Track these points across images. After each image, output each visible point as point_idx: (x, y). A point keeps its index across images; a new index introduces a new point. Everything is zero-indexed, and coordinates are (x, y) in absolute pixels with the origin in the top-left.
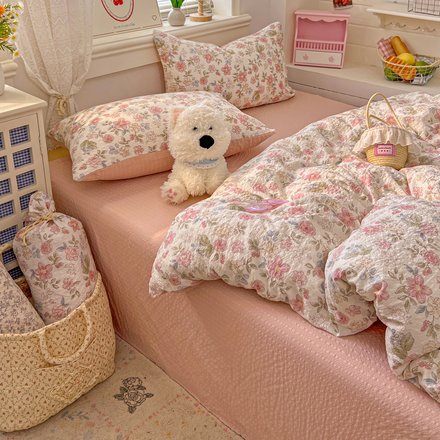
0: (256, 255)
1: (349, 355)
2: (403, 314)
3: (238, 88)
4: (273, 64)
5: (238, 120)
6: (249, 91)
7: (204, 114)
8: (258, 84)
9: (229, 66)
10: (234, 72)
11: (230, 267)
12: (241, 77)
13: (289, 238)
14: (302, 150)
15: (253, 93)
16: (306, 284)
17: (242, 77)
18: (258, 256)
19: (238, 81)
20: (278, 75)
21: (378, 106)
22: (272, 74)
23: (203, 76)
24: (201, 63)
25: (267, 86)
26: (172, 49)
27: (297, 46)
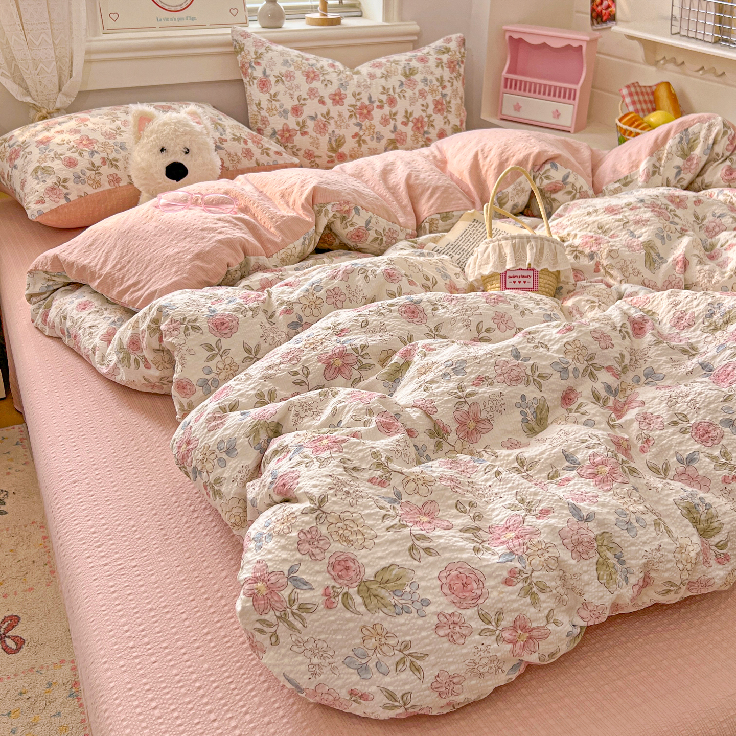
3: (357, 129)
4: (430, 99)
6: (377, 138)
8: (395, 127)
9: (343, 92)
10: (350, 103)
12: (364, 112)
15: (384, 141)
19: (356, 117)
20: (438, 119)
23: (296, 102)
24: (295, 82)
25: (412, 133)
26: (254, 56)
27: (506, 87)
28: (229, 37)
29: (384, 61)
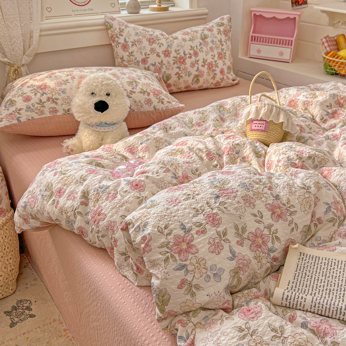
1: (136, 304)
2: (161, 270)
3: (177, 70)
4: (216, 52)
5: (151, 93)
6: (189, 74)
7: (102, 81)
8: (198, 68)
9: (169, 50)
10: (173, 56)
11: (62, 212)
12: (181, 60)
13: (117, 192)
14: (194, 123)
15: (192, 76)
16: (116, 234)
17: (182, 60)
18: (86, 205)
19: (177, 64)
20: (220, 63)
21: (288, 91)
22: (213, 60)
23: (144, 57)
24: (143, 45)
25: (207, 71)
26: (119, 31)
27: (252, 40)
28: (103, 20)
29: (189, 31)
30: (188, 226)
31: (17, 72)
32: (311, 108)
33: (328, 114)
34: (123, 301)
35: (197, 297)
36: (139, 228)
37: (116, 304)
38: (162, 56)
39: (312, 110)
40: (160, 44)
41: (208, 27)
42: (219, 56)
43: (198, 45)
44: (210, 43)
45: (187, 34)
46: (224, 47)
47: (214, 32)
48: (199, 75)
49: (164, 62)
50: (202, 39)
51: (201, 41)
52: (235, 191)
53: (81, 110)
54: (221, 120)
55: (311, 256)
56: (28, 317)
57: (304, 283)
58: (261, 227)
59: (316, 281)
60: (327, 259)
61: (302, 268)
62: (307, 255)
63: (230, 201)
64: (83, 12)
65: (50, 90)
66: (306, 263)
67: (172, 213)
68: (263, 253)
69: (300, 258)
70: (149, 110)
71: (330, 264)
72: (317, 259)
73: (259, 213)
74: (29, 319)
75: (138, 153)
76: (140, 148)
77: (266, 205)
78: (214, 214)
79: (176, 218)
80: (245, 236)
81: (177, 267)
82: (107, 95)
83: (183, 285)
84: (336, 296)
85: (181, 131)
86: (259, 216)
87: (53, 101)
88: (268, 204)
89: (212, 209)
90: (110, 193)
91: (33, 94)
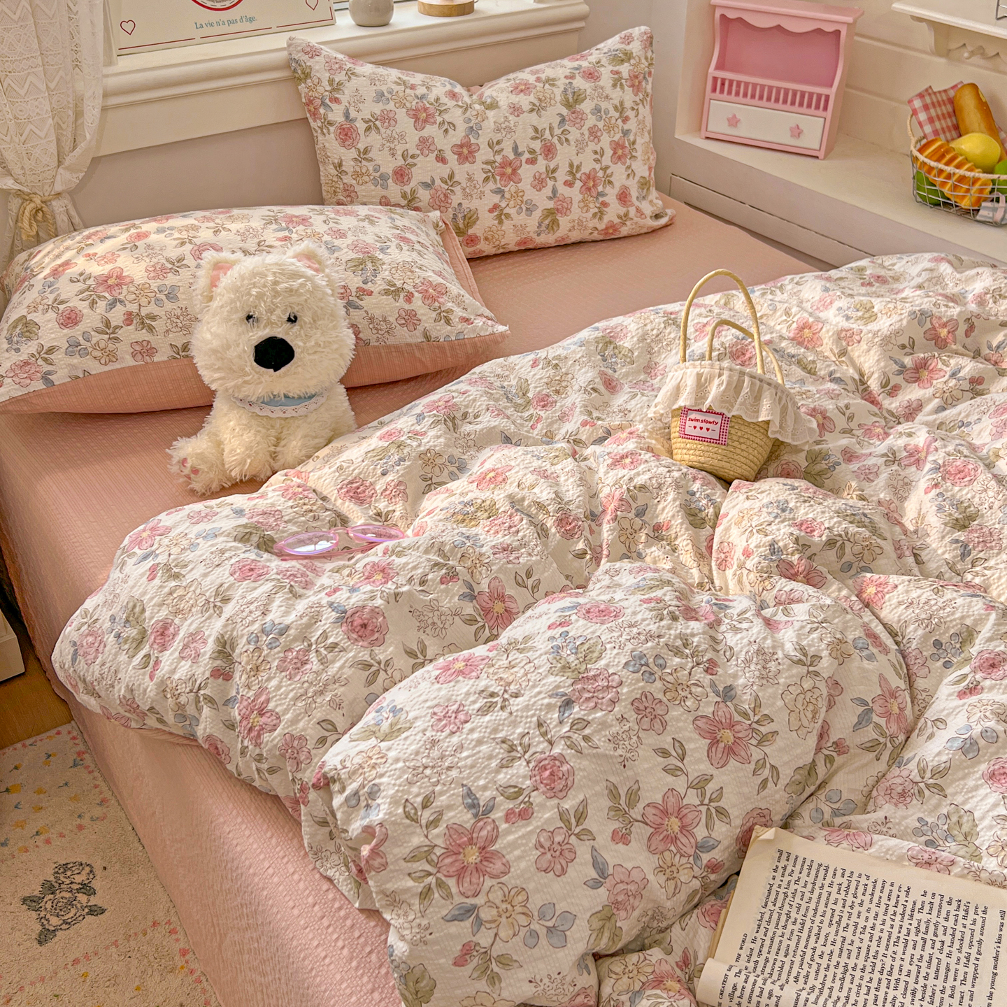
0: (223, 674)
2: (411, 917)
3: (496, 199)
4: (606, 141)
5: (416, 294)
6: (528, 209)
7: (276, 283)
8: (554, 191)
9: (473, 141)
10: (484, 158)
11: (164, 691)
12: (506, 171)
13: (310, 645)
14: (530, 395)
15: (537, 214)
16: (305, 770)
17: (509, 170)
18: (228, 677)
19: (495, 181)
20: (618, 171)
21: (799, 288)
22: (597, 167)
23: (400, 162)
24: (398, 129)
25: (580, 197)
26: (328, 88)
27: (714, 90)
28: (285, 54)
29: (532, 79)
30: (484, 797)
31: (40, 214)
32: (857, 352)
33: (903, 369)
34: (323, 954)
35: (503, 985)
36: (356, 797)
37: (304, 959)
38: (452, 158)
39: (859, 356)
40: (446, 126)
41: (584, 64)
42: (615, 153)
43: (555, 125)
44: (590, 116)
45: (523, 89)
46: (632, 125)
47: (601, 83)
48: (558, 210)
49: (456, 178)
50: (568, 105)
51: (565, 112)
52: (614, 684)
53: (218, 364)
54: (607, 388)
55: (808, 862)
56: (84, 913)
57: (781, 941)
58: (680, 784)
59: (813, 938)
60: (847, 874)
61: (781, 897)
62: (797, 857)
63: (599, 714)
64: (226, 29)
65: (133, 289)
66: (793, 882)
67: (445, 756)
68: (682, 855)
69: (777, 867)
70: (409, 340)
71: (852, 890)
72: (822, 872)
73: (677, 744)
74: (89, 918)
75: (376, 501)
76: (379, 487)
77: (696, 719)
78: (555, 759)
79: (454, 773)
80: (636, 813)
81: (453, 912)
82: (289, 320)
83: (467, 957)
84: (860, 985)
85: (494, 427)
86: (674, 754)
87: (143, 323)
88: (702, 717)
89: (551, 743)
90: (290, 650)
91: (87, 303)
